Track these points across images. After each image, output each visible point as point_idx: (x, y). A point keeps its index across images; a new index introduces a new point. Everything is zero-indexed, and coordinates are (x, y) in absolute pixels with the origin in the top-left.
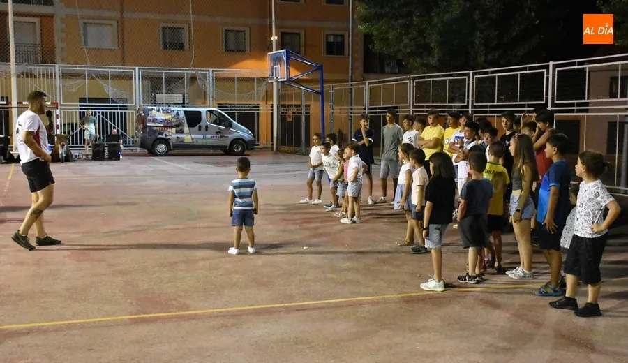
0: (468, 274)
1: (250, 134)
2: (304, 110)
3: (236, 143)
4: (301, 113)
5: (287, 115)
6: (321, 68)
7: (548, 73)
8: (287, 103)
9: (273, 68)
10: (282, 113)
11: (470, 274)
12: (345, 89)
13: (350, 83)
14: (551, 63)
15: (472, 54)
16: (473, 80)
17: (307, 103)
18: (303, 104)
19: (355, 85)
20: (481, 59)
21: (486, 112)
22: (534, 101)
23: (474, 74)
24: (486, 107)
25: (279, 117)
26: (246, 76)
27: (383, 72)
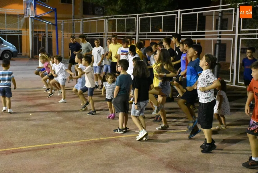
0: (119, 128)
1: (15, 48)
2: (47, 35)
3: (6, 53)
4: (45, 36)
5: (39, 37)
6: (55, 10)
7: (177, 16)
8: (37, 30)
9: (26, 10)
10: (35, 36)
11: (120, 128)
12: (70, 23)
13: (73, 20)
14: (179, 11)
15: (139, 4)
16: (139, 19)
17: (49, 31)
18: (47, 31)
19: (76, 20)
20: (143, 7)
21: (145, 37)
22: (170, 31)
23: (139, 16)
24: (145, 34)
25: (33, 39)
26: (12, 14)
27: (94, 14)
